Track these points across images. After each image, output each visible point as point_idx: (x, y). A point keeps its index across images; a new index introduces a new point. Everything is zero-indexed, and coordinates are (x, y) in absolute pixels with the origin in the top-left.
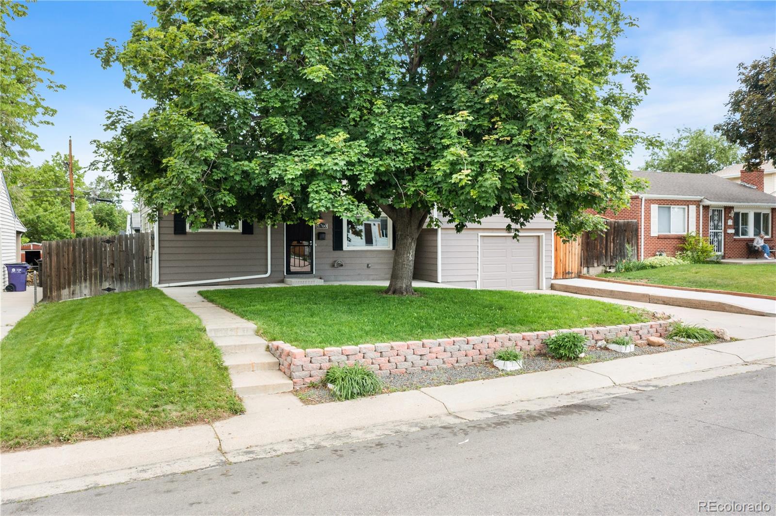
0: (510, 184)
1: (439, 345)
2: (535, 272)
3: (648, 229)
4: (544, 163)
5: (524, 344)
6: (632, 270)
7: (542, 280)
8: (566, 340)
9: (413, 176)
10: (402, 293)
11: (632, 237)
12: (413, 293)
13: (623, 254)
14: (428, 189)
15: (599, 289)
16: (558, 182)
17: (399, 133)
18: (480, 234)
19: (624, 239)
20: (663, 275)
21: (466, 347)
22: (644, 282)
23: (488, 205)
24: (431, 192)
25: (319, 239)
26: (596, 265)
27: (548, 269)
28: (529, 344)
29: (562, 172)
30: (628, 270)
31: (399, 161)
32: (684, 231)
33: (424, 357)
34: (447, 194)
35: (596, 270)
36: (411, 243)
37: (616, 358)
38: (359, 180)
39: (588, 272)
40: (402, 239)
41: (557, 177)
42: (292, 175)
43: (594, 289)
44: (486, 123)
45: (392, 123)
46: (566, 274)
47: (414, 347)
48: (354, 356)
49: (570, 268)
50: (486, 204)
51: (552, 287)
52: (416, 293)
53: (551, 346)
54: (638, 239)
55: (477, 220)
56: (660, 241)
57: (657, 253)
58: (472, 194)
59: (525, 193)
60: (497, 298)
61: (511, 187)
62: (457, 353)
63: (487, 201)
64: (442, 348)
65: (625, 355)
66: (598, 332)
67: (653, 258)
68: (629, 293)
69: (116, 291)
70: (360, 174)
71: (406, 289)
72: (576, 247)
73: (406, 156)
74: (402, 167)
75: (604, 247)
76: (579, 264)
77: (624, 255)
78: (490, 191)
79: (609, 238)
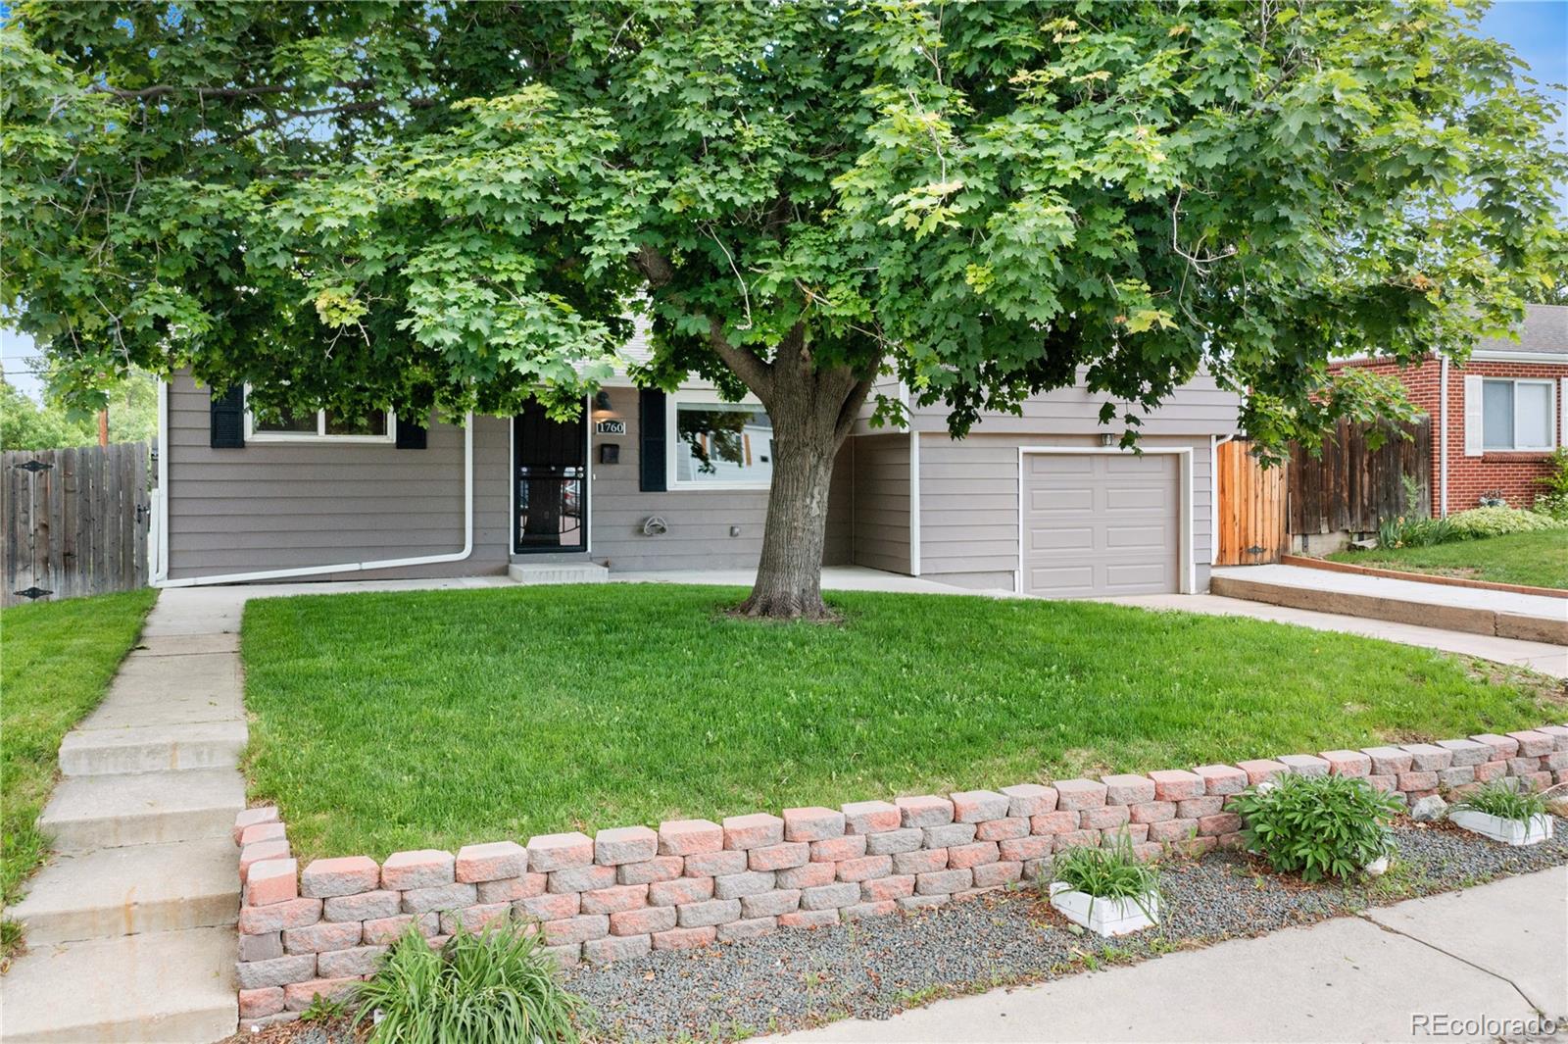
0: (1104, 243)
1: (849, 829)
2: (1165, 550)
3: (1458, 438)
4: (1235, 157)
5: (1160, 816)
6: (1421, 544)
7: (1188, 569)
8: (1318, 810)
9: (784, 238)
10: (789, 612)
11: (1417, 458)
12: (822, 613)
13: (1394, 501)
14: (832, 280)
15: (1345, 596)
16: (1287, 233)
17: (725, 85)
18: (1022, 449)
19: (1396, 465)
20: (1515, 556)
21: (947, 832)
22: (1464, 574)
23: (1029, 317)
24: (842, 290)
25: (601, 462)
26: (1325, 529)
27: (1203, 537)
28: (1176, 816)
29: (1301, 197)
30: (1412, 541)
31: (731, 181)
32: (1549, 445)
33: (790, 879)
34: (894, 292)
35: (1327, 542)
36: (816, 467)
37: (1500, 873)
38: (589, 240)
39: (1305, 547)
40: (790, 455)
41: (1284, 211)
42: (340, 217)
43: (1330, 594)
44: (1022, 39)
45: (706, 50)
46: (1248, 554)
47: (748, 842)
48: (505, 885)
49: (1259, 538)
50: (1023, 315)
51: (1214, 588)
52: (830, 611)
53: (1260, 828)
54: (1431, 464)
55: (1010, 404)
56: (1489, 469)
57: (1483, 500)
58: (970, 280)
59: (1161, 276)
60: (1064, 630)
61: (1113, 255)
62: (917, 856)
63: (1024, 301)
64: (858, 841)
65: (1531, 861)
66: (1414, 765)
67: (1475, 511)
68: (1434, 606)
69: (54, 597)
70: (589, 223)
71: (802, 602)
72: (1274, 484)
73: (752, 165)
74: (739, 201)
75: (1344, 482)
76: (1283, 528)
77: (1397, 504)
78: (1034, 260)
79: (1358, 461)
